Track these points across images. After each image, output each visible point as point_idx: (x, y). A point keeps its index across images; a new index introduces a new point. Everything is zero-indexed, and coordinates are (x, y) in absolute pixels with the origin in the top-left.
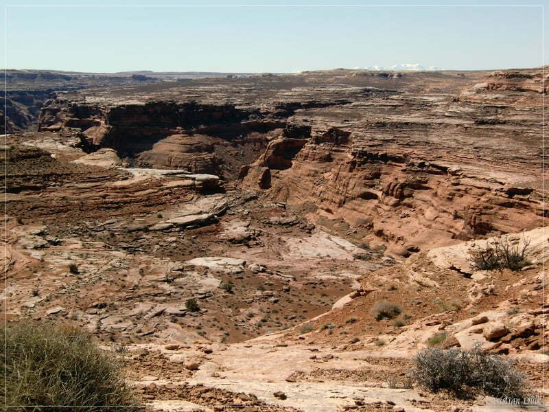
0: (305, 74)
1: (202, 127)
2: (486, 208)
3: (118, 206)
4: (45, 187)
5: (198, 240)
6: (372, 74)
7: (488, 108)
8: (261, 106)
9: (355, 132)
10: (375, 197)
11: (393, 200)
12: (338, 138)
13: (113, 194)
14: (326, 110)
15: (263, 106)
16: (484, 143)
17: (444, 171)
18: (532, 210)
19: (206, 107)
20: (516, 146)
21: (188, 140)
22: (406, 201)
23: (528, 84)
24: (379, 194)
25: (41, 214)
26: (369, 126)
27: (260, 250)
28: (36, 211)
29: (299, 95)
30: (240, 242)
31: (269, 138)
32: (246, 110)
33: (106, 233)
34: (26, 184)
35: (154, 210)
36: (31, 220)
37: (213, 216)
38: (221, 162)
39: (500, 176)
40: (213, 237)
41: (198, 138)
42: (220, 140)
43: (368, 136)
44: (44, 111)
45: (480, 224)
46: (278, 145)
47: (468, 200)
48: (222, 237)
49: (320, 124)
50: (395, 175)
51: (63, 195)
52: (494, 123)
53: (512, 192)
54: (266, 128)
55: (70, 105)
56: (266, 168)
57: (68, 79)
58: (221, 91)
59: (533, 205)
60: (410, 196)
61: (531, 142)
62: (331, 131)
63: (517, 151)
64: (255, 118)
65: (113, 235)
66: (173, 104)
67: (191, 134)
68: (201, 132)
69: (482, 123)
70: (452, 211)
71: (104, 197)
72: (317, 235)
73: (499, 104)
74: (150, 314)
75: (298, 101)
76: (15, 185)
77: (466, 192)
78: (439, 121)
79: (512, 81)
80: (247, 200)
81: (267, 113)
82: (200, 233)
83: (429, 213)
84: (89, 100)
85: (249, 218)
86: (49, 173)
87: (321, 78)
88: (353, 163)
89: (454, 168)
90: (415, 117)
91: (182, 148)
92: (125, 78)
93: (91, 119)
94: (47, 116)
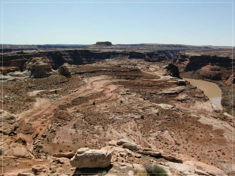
1: (217, 63)
4: (135, 79)
5: (168, 98)
13: (151, 83)
21: (212, 67)
28: (130, 85)
30: (180, 101)
32: (233, 59)
33: (144, 93)
34: (131, 78)
35: (160, 88)
37: (177, 92)
40: (173, 98)
41: (215, 67)
42: (223, 67)
48: (176, 99)
51: (139, 81)
55: (181, 55)
56: (234, 77)
57: (186, 47)
58: (227, 53)
65: (146, 94)
66: (209, 56)
71: (149, 83)
72: (208, 102)
74: (130, 117)
76: (128, 78)
80: (192, 89)
82: (170, 96)
85: (189, 94)
86: (137, 75)
91: (210, 69)
92: (202, 48)
93: (186, 59)
94: (176, 57)
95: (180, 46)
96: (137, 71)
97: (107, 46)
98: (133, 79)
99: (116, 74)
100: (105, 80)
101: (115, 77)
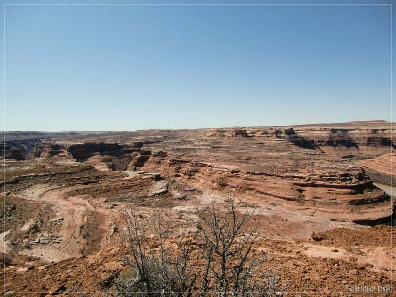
1: (107, 152)
2: (224, 178)
3: (130, 187)
4: (98, 182)
5: (167, 199)
6: (164, 131)
7: (214, 142)
9: (169, 153)
10: (180, 176)
11: (188, 177)
12: (162, 155)
13: (126, 183)
14: (154, 144)
15: (128, 144)
16: (217, 155)
17: (205, 165)
18: (241, 178)
19: (108, 144)
20: (229, 156)
21: (102, 157)
22: (192, 177)
23: (226, 134)
24: (182, 175)
25: (101, 193)
26: (174, 150)
27: (191, 202)
28: (98, 192)
31: (132, 155)
32: (122, 145)
33: (130, 199)
34: (90, 181)
36: (98, 196)
37: (166, 189)
38: (115, 165)
39: (226, 166)
40: (171, 198)
41: (106, 156)
43: (174, 154)
45: (223, 184)
46: (139, 158)
47: (216, 176)
48: (174, 198)
49: (154, 150)
50: (187, 168)
51: (106, 184)
52: (218, 147)
53: (233, 172)
54: (130, 152)
56: (134, 167)
57: (43, 134)
58: (111, 138)
59: (241, 176)
60: (193, 175)
61: (234, 154)
62: (159, 152)
63: (229, 157)
64: (126, 148)
66: (95, 144)
67: (103, 155)
68: (107, 154)
69: (214, 148)
70: (211, 180)
71: (123, 184)
73: (218, 141)
75: (142, 141)
76: (86, 181)
77: (215, 172)
78: (199, 147)
79: (221, 133)
81: (130, 146)
82: (166, 196)
83: (202, 181)
84: (58, 142)
86: (98, 175)
87: (145, 133)
88: (171, 164)
89: (209, 164)
90: (188, 146)
91: (100, 160)
92: (67, 134)
93: (60, 150)
94: (38, 150)
95: (35, 133)
96: (91, 169)
98: (94, 182)
99: (61, 178)
100: (50, 191)
101: (64, 184)
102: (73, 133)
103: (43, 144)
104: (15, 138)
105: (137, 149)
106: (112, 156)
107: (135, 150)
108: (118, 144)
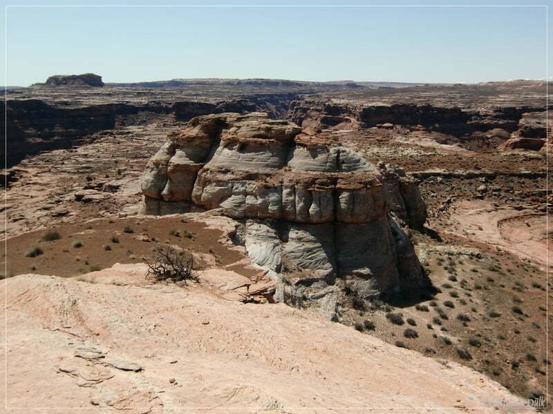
0: (490, 84)
1: (437, 125)
8: (479, 109)
15: (482, 110)
19: (439, 109)
29: (511, 101)
31: (489, 136)
32: (469, 112)
44: (297, 110)
46: (515, 143)
54: (486, 128)
55: (325, 105)
64: (476, 119)
66: (414, 106)
68: (436, 130)
81: (486, 115)
84: (335, 101)
87: (511, 88)
93: (342, 116)
94: (299, 113)
95: (287, 83)
97: (89, 88)
99: (512, 189)
101: (528, 207)
102: (352, 85)
103: (307, 102)
104: (257, 91)
105: (501, 122)
106: (448, 134)
107: (496, 126)
108: (459, 109)
